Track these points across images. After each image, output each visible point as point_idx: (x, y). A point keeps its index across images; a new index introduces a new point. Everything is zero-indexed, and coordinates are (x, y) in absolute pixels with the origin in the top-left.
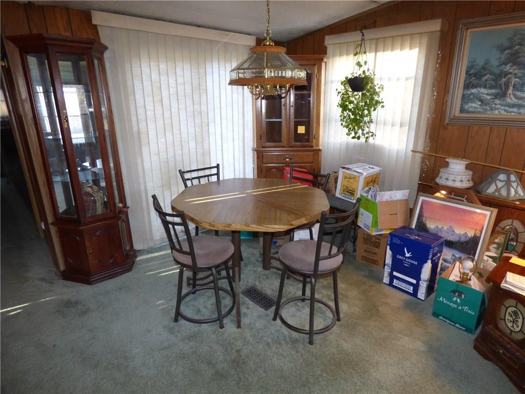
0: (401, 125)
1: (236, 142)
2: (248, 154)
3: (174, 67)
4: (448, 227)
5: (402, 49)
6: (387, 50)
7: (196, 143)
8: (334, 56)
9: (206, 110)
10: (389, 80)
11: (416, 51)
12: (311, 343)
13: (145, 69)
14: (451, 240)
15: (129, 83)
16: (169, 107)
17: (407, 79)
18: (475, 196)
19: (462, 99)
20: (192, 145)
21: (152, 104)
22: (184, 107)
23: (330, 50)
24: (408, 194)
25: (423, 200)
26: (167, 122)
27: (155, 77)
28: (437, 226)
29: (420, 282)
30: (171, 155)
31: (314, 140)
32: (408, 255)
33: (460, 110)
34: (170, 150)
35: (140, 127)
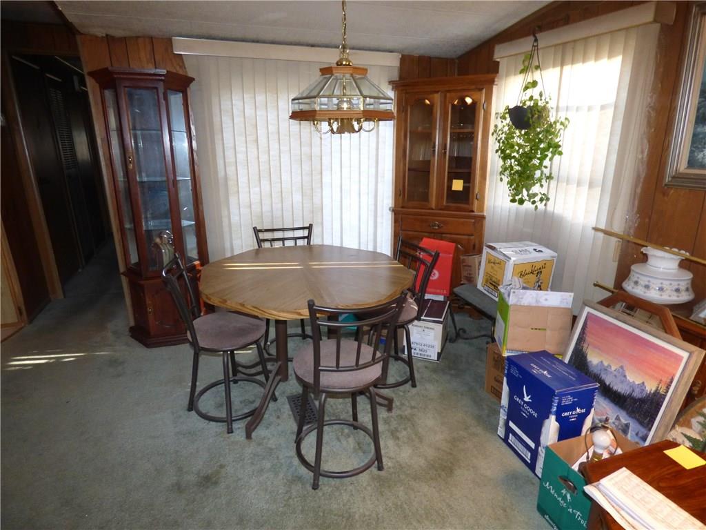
0: (591, 185)
1: (364, 198)
2: (382, 216)
3: (276, 99)
4: (618, 367)
5: (597, 58)
6: (578, 62)
7: (302, 196)
8: (507, 75)
9: (319, 154)
10: (578, 109)
11: (618, 60)
12: (315, 486)
13: (237, 102)
14: (619, 391)
15: (216, 119)
16: (267, 149)
17: (603, 108)
18: (672, 318)
19: (693, 142)
20: (297, 198)
21: (245, 145)
22: (289, 149)
23: (502, 68)
24: (572, 299)
25: (588, 313)
26: (264, 167)
27: (249, 111)
28: (602, 362)
29: (540, 448)
30: (266, 208)
31: (476, 202)
32: (527, 399)
33: (689, 162)
34: (266, 202)
35: (228, 172)
